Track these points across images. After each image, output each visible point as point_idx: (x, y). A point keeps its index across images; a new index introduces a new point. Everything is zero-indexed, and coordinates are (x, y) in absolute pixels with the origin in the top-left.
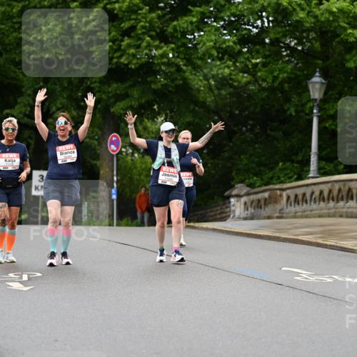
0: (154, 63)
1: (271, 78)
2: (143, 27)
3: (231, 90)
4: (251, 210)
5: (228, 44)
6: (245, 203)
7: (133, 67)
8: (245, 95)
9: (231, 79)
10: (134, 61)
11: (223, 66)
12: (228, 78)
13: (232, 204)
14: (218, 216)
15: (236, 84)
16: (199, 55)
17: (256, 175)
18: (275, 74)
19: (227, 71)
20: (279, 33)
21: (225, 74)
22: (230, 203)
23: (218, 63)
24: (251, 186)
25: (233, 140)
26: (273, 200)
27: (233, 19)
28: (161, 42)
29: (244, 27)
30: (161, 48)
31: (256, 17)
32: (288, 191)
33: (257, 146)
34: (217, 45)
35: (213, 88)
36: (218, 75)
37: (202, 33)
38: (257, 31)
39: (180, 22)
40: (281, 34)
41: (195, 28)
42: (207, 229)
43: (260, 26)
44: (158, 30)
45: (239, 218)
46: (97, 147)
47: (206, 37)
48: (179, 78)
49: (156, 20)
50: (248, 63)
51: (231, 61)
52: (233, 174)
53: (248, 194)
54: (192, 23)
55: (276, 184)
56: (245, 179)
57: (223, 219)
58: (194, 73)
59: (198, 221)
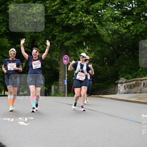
0: (84, 24)
1: (136, 31)
2: (79, 8)
3: (119, 35)
4: (127, 89)
5: (117, 15)
6: (125, 86)
7: (74, 25)
8: (125, 38)
9: (118, 31)
10: (75, 23)
11: (115, 25)
12: (117, 30)
13: (119, 86)
14: (113, 92)
15: (120, 33)
16: (104, 20)
17: (129, 74)
18: (138, 29)
19: (116, 27)
20: (140, 10)
21: (116, 29)
22: (118, 86)
23: (113, 23)
24: (127, 78)
25: (119, 58)
26: (137, 85)
27: (119, 4)
28: (87, 14)
29: (124, 7)
30: (87, 17)
31: (130, 3)
32: (144, 81)
33: (130, 60)
34: (112, 15)
35: (110, 34)
36: (112, 29)
37: (105, 10)
38: (130, 9)
39: (95, 5)
40: (141, 11)
41: (102, 8)
42: (108, 98)
43: (131, 7)
44: (86, 9)
45: (122, 93)
46: (58, 61)
47: (107, 12)
48: (95, 30)
49: (85, 4)
50: (126, 23)
51: (118, 22)
52: (119, 73)
53: (126, 82)
54: (101, 5)
55: (139, 78)
56: (124, 76)
57: (115, 93)
58: (101, 28)
59: (103, 95)
